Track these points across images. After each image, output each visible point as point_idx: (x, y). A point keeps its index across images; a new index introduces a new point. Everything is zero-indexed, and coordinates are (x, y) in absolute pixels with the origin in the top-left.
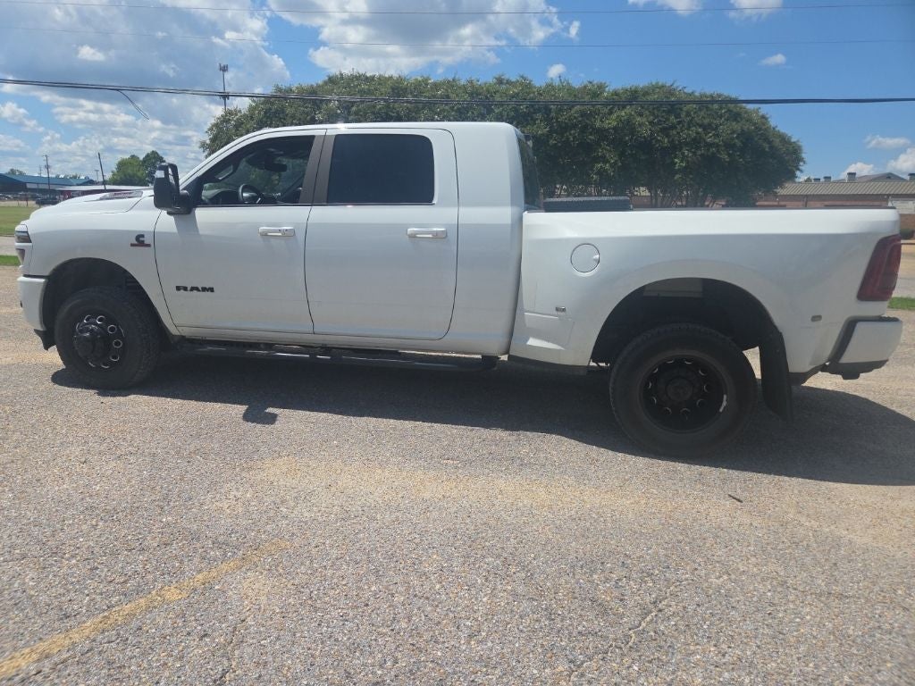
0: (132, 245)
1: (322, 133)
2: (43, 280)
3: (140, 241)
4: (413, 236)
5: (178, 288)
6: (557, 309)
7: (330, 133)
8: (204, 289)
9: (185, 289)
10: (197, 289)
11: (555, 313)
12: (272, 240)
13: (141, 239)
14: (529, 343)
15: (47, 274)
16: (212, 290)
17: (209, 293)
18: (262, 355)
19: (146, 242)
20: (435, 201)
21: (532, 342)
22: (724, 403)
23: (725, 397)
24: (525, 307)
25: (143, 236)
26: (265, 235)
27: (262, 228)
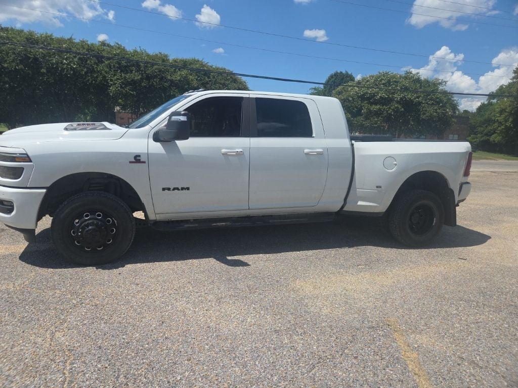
0: (131, 162)
1: (247, 96)
2: (44, 191)
3: (137, 159)
4: (307, 154)
5: (164, 189)
6: (377, 187)
7: (251, 96)
8: (182, 189)
9: (169, 189)
10: (178, 189)
11: (376, 188)
12: (229, 157)
13: (138, 158)
14: (358, 204)
15: (48, 185)
16: (188, 189)
17: (186, 191)
18: (222, 225)
19: (141, 160)
20: (314, 135)
21: (360, 203)
22: (435, 222)
23: (435, 219)
24: (357, 187)
25: (139, 156)
26: (225, 154)
27: (224, 151)
